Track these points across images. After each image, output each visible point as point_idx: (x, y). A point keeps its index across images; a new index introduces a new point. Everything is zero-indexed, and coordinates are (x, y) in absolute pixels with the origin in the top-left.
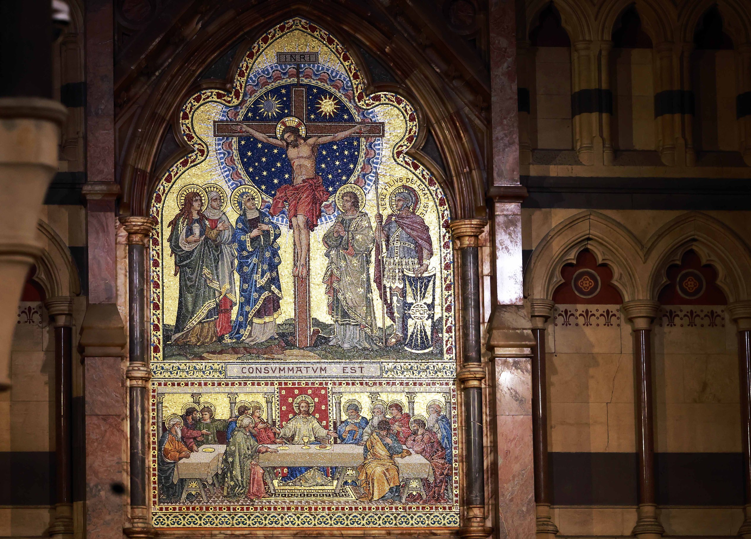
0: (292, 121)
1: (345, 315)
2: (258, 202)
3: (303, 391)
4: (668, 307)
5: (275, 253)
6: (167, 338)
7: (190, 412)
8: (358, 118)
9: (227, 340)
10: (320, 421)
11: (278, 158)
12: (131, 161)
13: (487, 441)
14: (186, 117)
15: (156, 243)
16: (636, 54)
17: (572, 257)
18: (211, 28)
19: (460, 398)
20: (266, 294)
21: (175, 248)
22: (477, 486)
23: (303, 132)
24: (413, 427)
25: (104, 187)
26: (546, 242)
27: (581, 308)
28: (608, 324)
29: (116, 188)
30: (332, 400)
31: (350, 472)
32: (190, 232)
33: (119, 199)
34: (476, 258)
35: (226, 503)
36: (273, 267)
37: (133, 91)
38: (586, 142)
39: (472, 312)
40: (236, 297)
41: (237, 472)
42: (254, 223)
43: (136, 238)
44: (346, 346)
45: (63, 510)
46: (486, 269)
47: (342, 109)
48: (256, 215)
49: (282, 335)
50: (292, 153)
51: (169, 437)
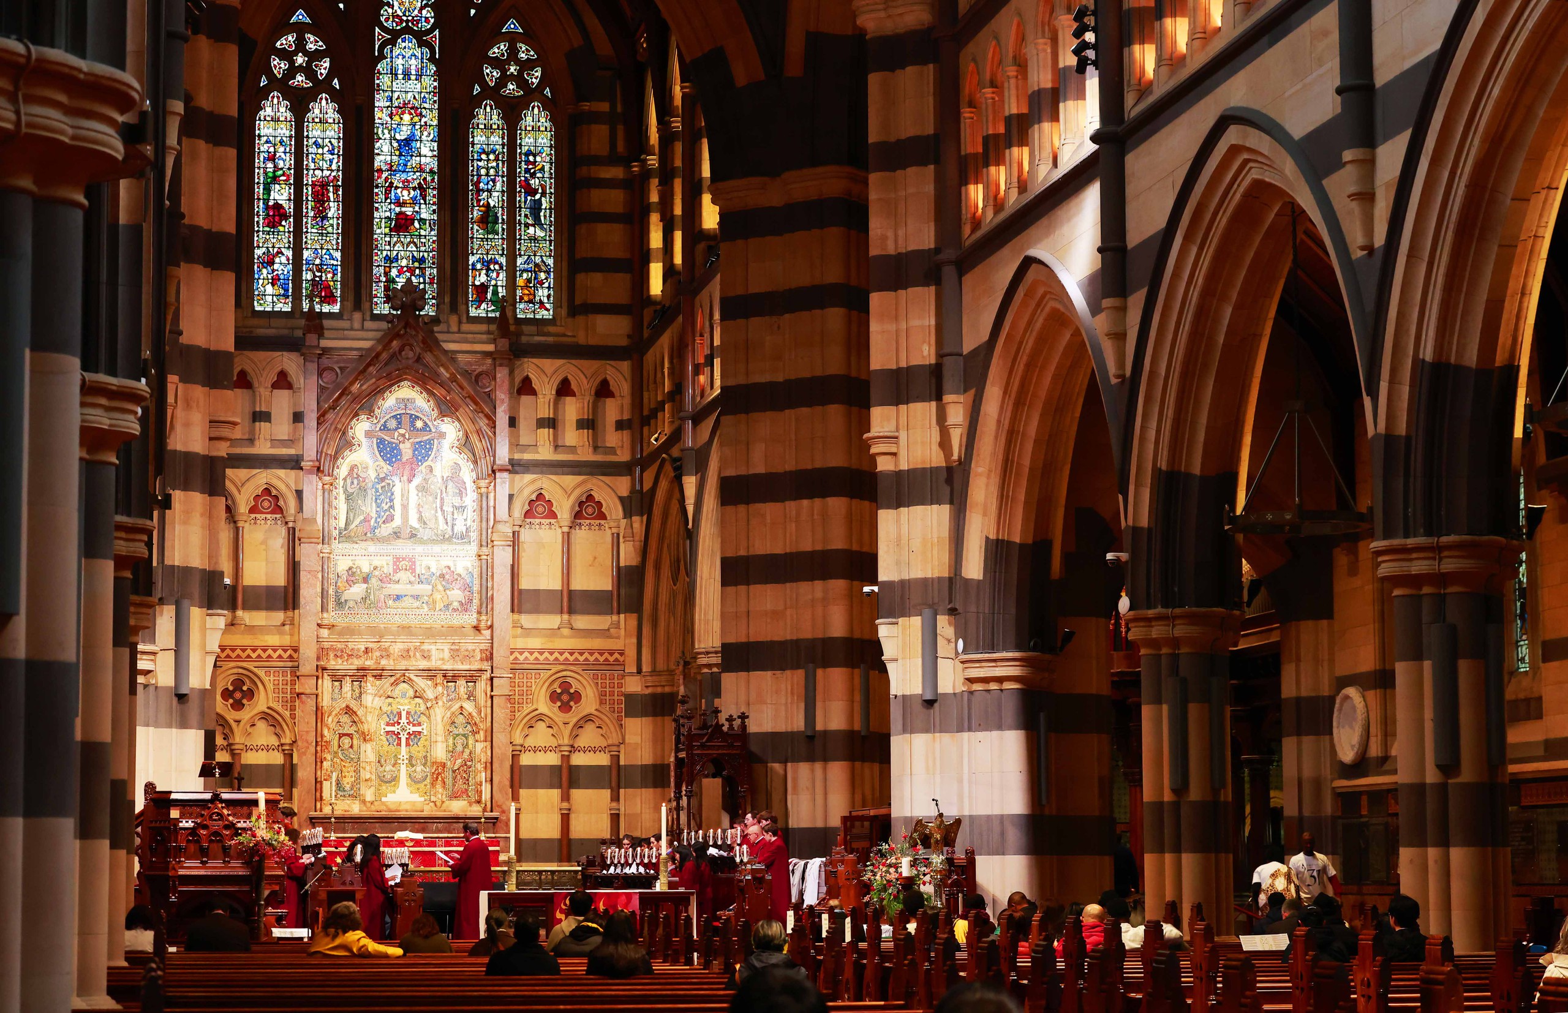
0: (402, 431)
1: (425, 523)
2: (385, 470)
3: (404, 559)
4: (579, 521)
5: (392, 494)
6: (340, 533)
7: (350, 569)
8: (433, 430)
9: (369, 535)
10: (412, 573)
11: (395, 448)
12: (325, 450)
13: (489, 585)
14: (351, 428)
15: (336, 488)
16: (568, 400)
17: (534, 497)
18: (364, 387)
19: (477, 563)
20: (388, 513)
21: (346, 490)
22: (484, 605)
23: (407, 437)
24: (456, 577)
25: (311, 463)
26: (521, 490)
27: (538, 521)
28: (550, 528)
29: (317, 464)
30: (418, 563)
31: (425, 598)
32: (352, 483)
33: (319, 468)
34: (487, 497)
35: (366, 612)
36: (391, 500)
37: (326, 417)
38: (542, 443)
39: (484, 524)
40: (374, 515)
41: (372, 597)
42: (383, 480)
43: (326, 487)
44: (425, 538)
45: (290, 613)
46: (491, 503)
47: (426, 424)
48: (383, 475)
49: (395, 533)
50: (402, 446)
51: (340, 580)
